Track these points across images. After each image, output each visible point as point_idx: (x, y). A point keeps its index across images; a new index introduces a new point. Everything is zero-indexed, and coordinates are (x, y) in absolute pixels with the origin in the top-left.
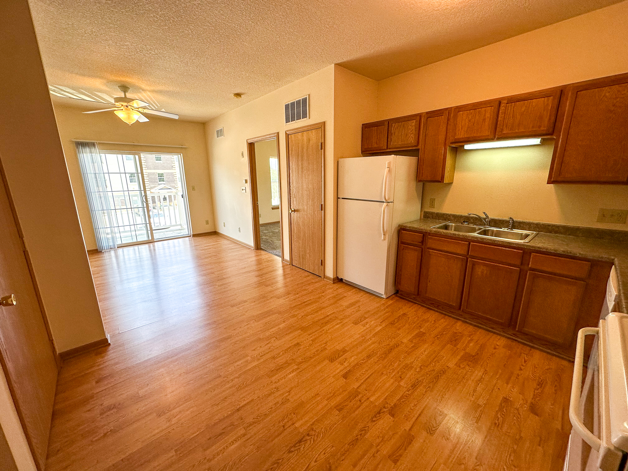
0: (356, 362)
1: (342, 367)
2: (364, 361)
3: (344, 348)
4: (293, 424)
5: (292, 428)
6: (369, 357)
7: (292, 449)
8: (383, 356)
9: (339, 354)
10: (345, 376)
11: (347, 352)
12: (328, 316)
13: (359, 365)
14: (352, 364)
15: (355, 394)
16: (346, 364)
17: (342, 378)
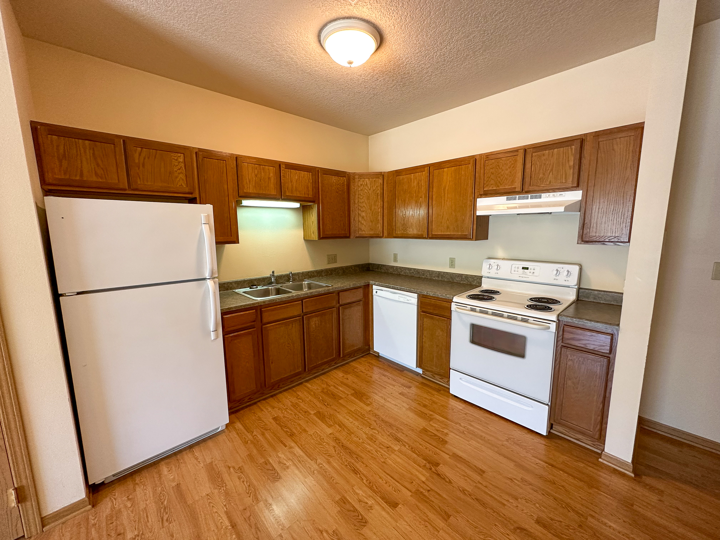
0: (366, 489)
1: (377, 507)
2: (364, 478)
3: (337, 502)
4: (424, 482)
5: (427, 483)
6: (355, 471)
7: (448, 480)
8: (354, 456)
9: (349, 511)
10: (394, 505)
11: (345, 498)
12: (234, 526)
13: (371, 485)
14: (370, 492)
15: (418, 494)
16: (370, 502)
17: (396, 509)
